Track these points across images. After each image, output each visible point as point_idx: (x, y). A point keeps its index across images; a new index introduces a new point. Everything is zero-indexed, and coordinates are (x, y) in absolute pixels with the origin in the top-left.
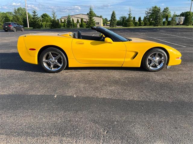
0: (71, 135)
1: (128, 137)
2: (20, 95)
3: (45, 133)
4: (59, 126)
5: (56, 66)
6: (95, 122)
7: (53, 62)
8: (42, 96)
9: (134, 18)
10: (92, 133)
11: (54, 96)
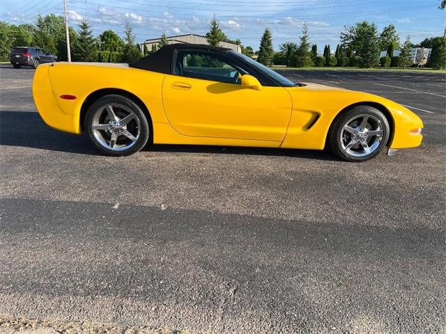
0: (145, 293)
1: (286, 303)
2: (30, 202)
3: (82, 286)
4: (118, 273)
5: (122, 140)
6: (207, 266)
7: (116, 131)
8: (83, 205)
9: (314, 48)
10: (199, 291)
11: (114, 205)
